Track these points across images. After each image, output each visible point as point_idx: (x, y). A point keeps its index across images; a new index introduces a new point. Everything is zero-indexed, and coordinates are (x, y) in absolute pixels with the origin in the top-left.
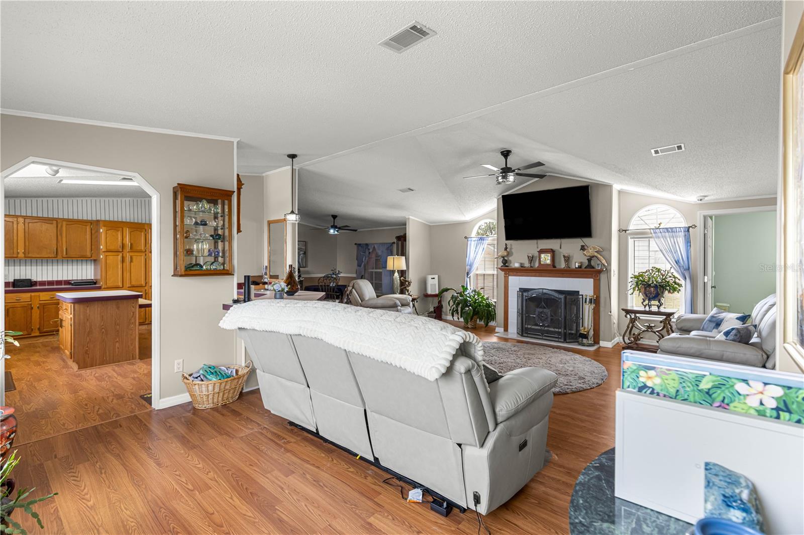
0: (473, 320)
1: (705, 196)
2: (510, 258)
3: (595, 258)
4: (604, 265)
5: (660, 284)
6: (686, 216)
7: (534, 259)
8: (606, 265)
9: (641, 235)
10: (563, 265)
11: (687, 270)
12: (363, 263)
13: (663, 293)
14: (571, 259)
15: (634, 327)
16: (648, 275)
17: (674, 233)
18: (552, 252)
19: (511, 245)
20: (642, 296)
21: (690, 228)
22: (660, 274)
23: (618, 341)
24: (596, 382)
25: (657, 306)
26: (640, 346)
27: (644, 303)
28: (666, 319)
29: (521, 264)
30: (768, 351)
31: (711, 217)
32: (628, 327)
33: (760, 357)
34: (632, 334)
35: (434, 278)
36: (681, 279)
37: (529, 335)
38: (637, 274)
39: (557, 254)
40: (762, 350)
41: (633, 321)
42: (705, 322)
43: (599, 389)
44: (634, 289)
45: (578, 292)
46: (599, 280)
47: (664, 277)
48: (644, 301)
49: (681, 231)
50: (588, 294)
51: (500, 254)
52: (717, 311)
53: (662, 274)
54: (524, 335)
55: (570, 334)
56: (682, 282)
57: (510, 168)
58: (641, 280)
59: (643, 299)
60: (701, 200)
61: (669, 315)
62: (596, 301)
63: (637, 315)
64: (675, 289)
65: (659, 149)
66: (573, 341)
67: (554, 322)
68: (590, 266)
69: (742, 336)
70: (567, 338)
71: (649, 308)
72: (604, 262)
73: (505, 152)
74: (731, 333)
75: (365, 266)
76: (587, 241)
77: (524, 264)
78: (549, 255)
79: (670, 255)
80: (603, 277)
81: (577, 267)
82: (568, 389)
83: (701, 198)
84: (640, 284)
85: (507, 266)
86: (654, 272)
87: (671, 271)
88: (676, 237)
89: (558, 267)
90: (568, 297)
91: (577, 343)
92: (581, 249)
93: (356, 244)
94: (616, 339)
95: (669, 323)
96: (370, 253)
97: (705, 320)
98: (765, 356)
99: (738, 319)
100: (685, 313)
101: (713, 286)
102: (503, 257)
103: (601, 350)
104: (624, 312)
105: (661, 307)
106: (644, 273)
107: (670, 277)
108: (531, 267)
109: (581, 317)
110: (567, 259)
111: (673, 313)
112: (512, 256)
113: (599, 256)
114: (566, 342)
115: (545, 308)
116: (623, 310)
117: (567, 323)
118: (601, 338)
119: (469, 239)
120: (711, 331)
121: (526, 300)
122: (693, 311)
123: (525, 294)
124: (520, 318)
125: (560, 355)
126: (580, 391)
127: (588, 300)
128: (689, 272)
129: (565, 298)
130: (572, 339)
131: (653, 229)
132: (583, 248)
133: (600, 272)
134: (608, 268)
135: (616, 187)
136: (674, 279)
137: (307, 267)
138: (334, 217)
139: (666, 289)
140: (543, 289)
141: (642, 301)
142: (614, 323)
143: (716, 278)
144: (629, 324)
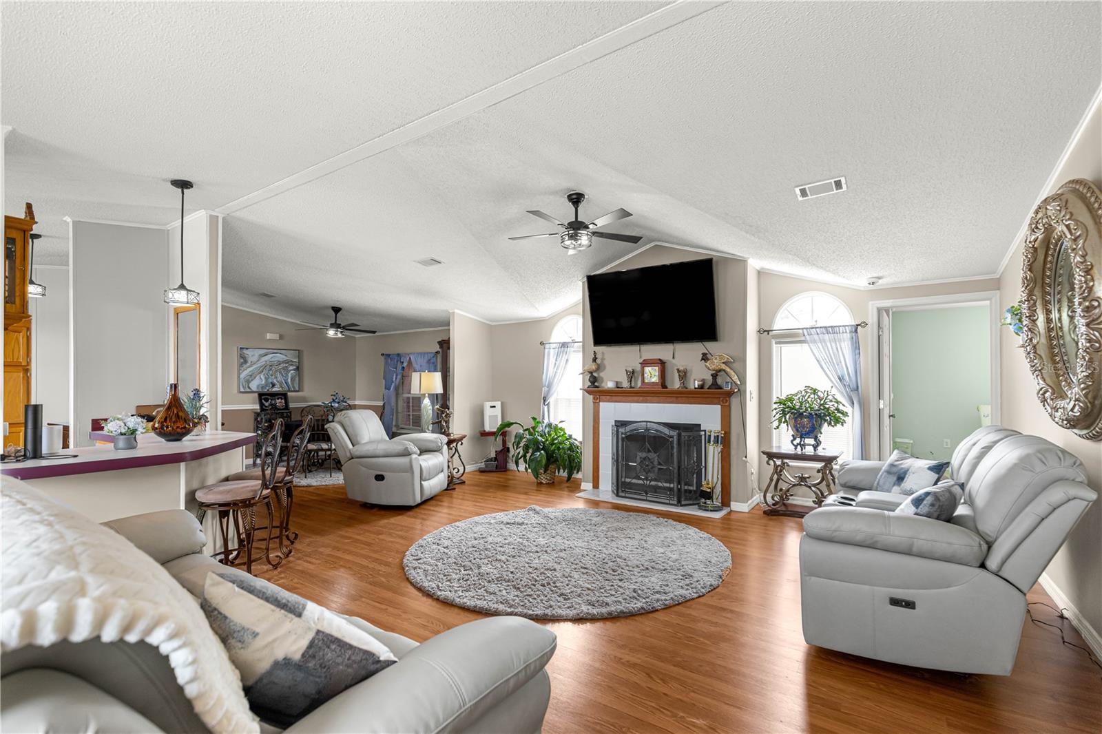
0: (549, 472)
1: (879, 278)
2: (602, 374)
3: (723, 373)
4: (736, 384)
5: (817, 412)
6: (852, 309)
7: (636, 374)
8: (739, 383)
9: (789, 337)
10: (675, 384)
11: (855, 391)
12: (393, 384)
13: (820, 426)
14: (688, 375)
15: (781, 481)
16: (799, 398)
17: (836, 335)
18: (662, 364)
19: (603, 353)
20: (791, 432)
21: (859, 327)
22: (816, 397)
23: (758, 500)
24: (709, 583)
25: (813, 446)
26: (790, 509)
27: (795, 443)
28: (825, 466)
29: (617, 383)
30: (990, 536)
31: (887, 311)
32: (771, 480)
33: (976, 549)
34: (778, 490)
35: (494, 407)
36: (846, 404)
37: (627, 495)
38: (783, 397)
39: (668, 366)
40: (978, 532)
41: (778, 471)
42: (880, 473)
43: (712, 596)
44: (780, 422)
45: (700, 425)
46: (729, 406)
47: (822, 402)
48: (794, 439)
49: (846, 332)
50: (713, 429)
51: (586, 368)
52: (898, 456)
53: (819, 397)
54: (621, 494)
55: (686, 491)
56: (847, 408)
57: (582, 223)
58: (789, 407)
59: (793, 436)
60: (873, 283)
61: (829, 461)
62: (725, 440)
63: (786, 461)
64: (837, 420)
65: (806, 187)
66: (691, 502)
67: (663, 475)
68: (715, 385)
69: (942, 506)
70: (683, 499)
71: (802, 450)
72: (735, 378)
73: (574, 197)
74: (925, 502)
75: (397, 389)
76: (711, 346)
77: (621, 383)
78: (657, 368)
79: (831, 368)
80: (735, 401)
81: (697, 386)
82: (658, 600)
83: (873, 280)
84: (788, 413)
85: (597, 387)
86: (808, 395)
87: (833, 393)
88: (840, 341)
89: (670, 387)
90: (683, 434)
91: (697, 506)
92: (702, 359)
93: (383, 355)
94: (755, 498)
95: (830, 472)
96: (403, 368)
97: (881, 469)
98: (985, 547)
99: (931, 469)
100: (853, 459)
101: (891, 414)
102: (591, 373)
103: (733, 516)
104: (765, 456)
105: (819, 448)
106: (793, 395)
107: (831, 401)
108: (631, 387)
109: (703, 464)
110: (683, 375)
111: (835, 458)
112: (602, 371)
113: (728, 370)
114: (681, 506)
115: (649, 451)
116: (764, 453)
117: (682, 475)
118: (732, 499)
119: (547, 346)
120: (889, 491)
121: (623, 439)
122: (864, 455)
123: (622, 430)
124: (615, 468)
125: (664, 530)
126: (679, 604)
127: (712, 439)
128: (858, 394)
129: (679, 435)
130: (690, 499)
131: (807, 329)
132: (705, 358)
133: (730, 394)
134: (742, 389)
135: (754, 264)
136: (836, 405)
137: (302, 391)
138: (337, 310)
139: (826, 421)
140: (647, 422)
141: (792, 438)
142: (752, 473)
143: (894, 403)
144: (772, 476)
